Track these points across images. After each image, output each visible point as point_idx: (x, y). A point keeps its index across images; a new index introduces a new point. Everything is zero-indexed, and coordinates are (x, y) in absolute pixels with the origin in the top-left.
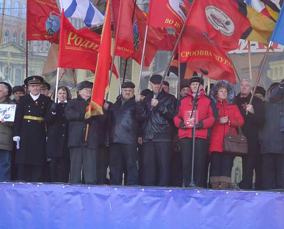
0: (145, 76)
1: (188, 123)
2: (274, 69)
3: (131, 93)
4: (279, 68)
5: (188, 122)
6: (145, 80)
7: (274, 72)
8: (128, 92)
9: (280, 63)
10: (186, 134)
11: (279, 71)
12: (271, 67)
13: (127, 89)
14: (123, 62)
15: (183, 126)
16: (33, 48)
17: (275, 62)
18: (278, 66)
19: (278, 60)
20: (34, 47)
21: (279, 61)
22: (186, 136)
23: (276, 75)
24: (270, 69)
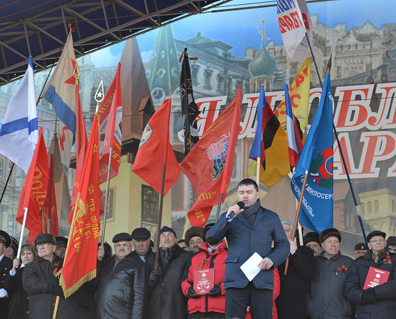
0: (178, 217)
1: (199, 288)
2: (366, 203)
3: (126, 248)
4: (373, 202)
5: (199, 286)
6: (178, 224)
7: (366, 207)
8: (121, 247)
9: (375, 195)
10: (197, 308)
11: (373, 206)
12: (362, 201)
13: (120, 243)
14: (145, 198)
15: (192, 293)
16: (14, 180)
17: (367, 193)
18: (372, 200)
19: (371, 190)
20: (17, 179)
21: (373, 192)
22: (198, 310)
23: (370, 212)
24: (360, 204)
